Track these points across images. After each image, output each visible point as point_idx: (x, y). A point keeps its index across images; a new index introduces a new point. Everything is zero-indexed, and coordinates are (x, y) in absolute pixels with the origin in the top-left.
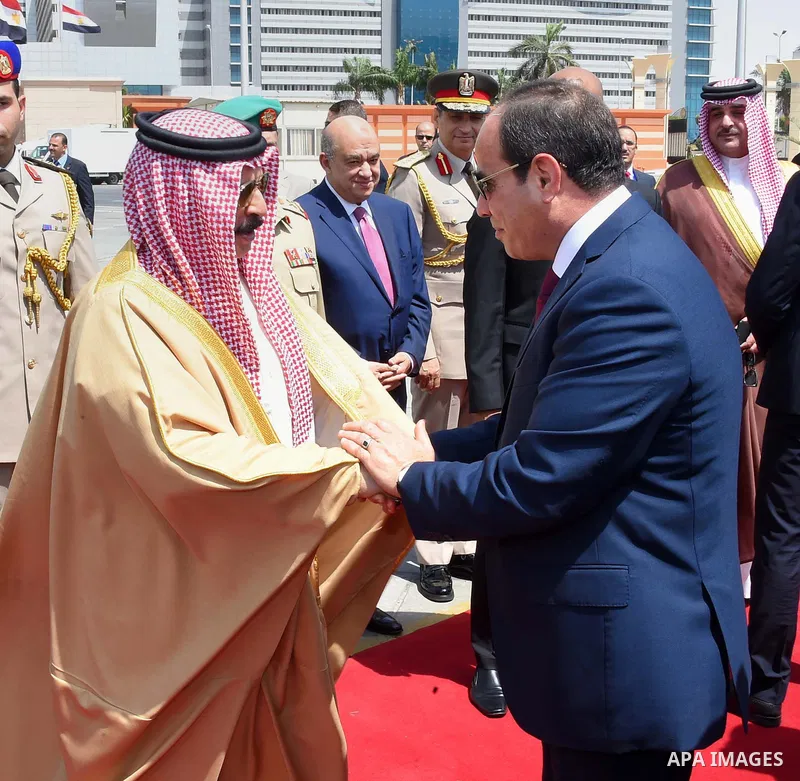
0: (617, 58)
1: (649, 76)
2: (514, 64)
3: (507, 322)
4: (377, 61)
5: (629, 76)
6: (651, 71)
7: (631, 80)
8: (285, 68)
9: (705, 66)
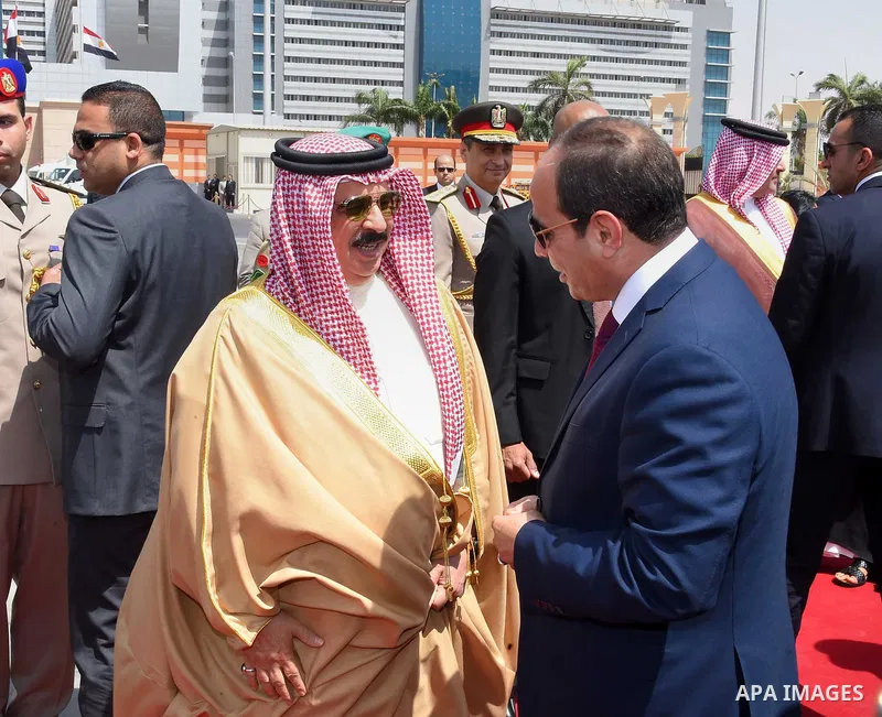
0: (635, 96)
1: (667, 115)
2: (535, 99)
3: (520, 356)
4: (399, 93)
5: (647, 114)
6: (669, 110)
7: (649, 118)
8: (308, 98)
9: (722, 105)
